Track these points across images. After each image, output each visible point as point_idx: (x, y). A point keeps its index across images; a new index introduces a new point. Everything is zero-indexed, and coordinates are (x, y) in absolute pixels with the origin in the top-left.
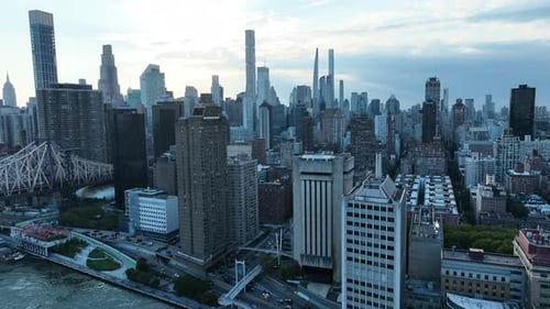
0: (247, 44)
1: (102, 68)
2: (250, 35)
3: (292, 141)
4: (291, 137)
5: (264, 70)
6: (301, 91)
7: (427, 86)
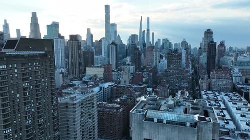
0: (106, 12)
1: (31, 24)
2: (107, 8)
3: (129, 64)
4: (128, 62)
5: (114, 25)
6: (134, 37)
7: (205, 34)
